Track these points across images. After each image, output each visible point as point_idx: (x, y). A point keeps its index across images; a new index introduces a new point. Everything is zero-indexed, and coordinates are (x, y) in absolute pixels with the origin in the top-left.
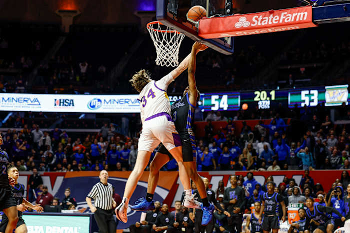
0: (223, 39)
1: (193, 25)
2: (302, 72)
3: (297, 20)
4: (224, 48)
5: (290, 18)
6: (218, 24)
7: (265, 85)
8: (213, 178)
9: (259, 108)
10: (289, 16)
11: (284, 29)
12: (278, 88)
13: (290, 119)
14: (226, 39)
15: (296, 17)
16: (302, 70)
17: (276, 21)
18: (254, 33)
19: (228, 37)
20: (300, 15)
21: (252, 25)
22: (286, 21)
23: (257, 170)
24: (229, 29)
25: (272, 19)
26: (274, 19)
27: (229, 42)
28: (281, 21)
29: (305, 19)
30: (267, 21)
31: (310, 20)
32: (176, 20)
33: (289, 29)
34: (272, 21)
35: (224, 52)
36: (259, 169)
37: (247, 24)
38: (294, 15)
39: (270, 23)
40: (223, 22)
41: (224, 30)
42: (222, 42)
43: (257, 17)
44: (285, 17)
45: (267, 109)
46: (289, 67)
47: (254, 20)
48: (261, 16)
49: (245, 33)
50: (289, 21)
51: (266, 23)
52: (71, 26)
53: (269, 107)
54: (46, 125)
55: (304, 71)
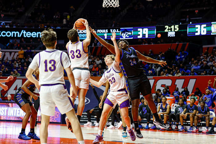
2: (196, 13)
7: (172, 22)
9: (168, 36)
12: (181, 24)
13: (188, 43)
16: (197, 11)
46: (188, 10)
53: (174, 36)
54: (33, 48)
55: (198, 13)
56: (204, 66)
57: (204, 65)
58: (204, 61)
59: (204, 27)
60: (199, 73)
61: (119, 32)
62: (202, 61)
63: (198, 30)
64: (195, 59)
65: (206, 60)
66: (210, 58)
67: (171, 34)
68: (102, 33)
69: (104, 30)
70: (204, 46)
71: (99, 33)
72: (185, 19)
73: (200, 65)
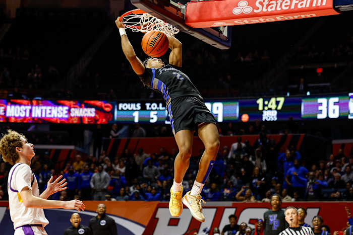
0: (217, 29)
1: (179, 10)
2: (319, 74)
3: (314, 5)
5: (304, 3)
6: (211, 9)
7: (271, 90)
9: (264, 119)
10: (303, 0)
11: (296, 17)
12: (288, 94)
13: (303, 134)
14: (221, 29)
15: (312, 2)
16: (320, 71)
17: (286, 6)
18: (257, 21)
19: (224, 27)
21: (255, 11)
22: (299, 6)
23: (261, 200)
24: (225, 16)
25: (281, 3)
26: (284, 4)
27: (225, 33)
28: (293, 7)
29: (324, 4)
30: (274, 6)
31: (331, 5)
32: (156, 3)
33: (303, 16)
34: (281, 6)
35: (218, 46)
36: (263, 200)
37: (248, 10)
39: (279, 9)
40: (217, 7)
41: (219, 17)
42: (216, 33)
44: (297, 2)
45: (273, 121)
46: (302, 67)
47: (257, 4)
49: (246, 21)
50: (304, 6)
51: (273, 9)
52: (18, 10)
53: (276, 119)
55: (322, 73)
56: (335, 183)
57: (336, 180)
58: (336, 171)
59: (335, 104)
60: (325, 195)
61: (164, 108)
62: (332, 171)
63: (323, 108)
64: (318, 168)
65: (338, 169)
66: (347, 166)
67: (270, 115)
68: (128, 110)
69: (132, 104)
70: (335, 142)
71: (122, 110)
72: (296, 86)
73: (327, 181)
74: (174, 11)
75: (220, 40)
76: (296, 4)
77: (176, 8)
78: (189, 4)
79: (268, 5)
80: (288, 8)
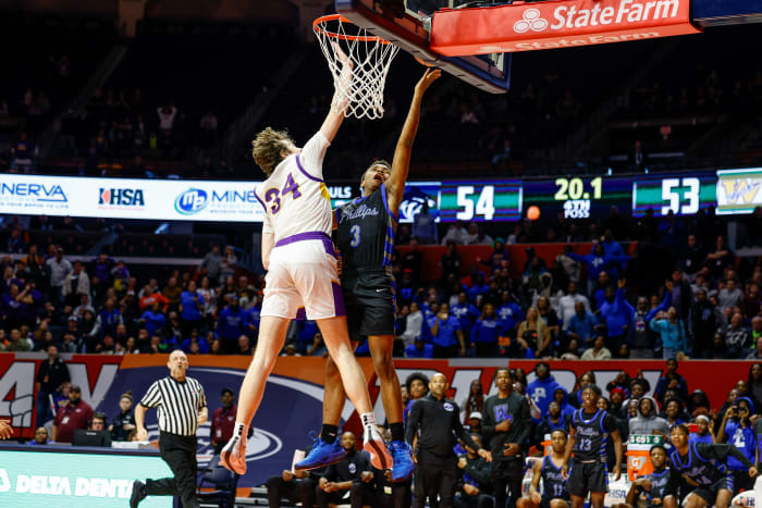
0: (485, 58)
1: (419, 24)
2: (665, 138)
3: (656, 16)
4: (489, 78)
5: (639, 12)
6: (476, 22)
7: (580, 165)
8: (458, 373)
9: (566, 216)
10: (637, 9)
11: (624, 38)
12: (610, 172)
13: (636, 242)
14: (493, 59)
15: (653, 11)
16: (666, 131)
17: (606, 19)
18: (557, 45)
19: (499, 54)
20: (663, 7)
21: (553, 27)
22: (630, 19)
23: (559, 357)
24: (501, 35)
25: (599, 14)
26: (603, 15)
27: (500, 66)
28: (618, 20)
29: (674, 14)
30: (586, 17)
31: (685, 17)
32: (381, 12)
33: (636, 36)
34: (598, 19)
35: (487, 87)
36: (564, 356)
37: (540, 25)
38: (649, 5)
39: (594, 23)
40: (486, 19)
41: (489, 37)
42: (485, 66)
43: (565, 8)
44: (628, 10)
45: (583, 219)
46: (635, 125)
47: (557, 15)
48: (573, 8)
49: (537, 45)
50: (638, 19)
51: (585, 24)
52: (138, 23)
53: (587, 215)
54: (79, 248)
55: (669, 136)
63: (672, 196)
67: (577, 209)
69: (336, 189)
74: (411, 26)
75: (489, 77)
76: (625, 15)
77: (415, 20)
78: (437, 15)
79: (576, 17)
80: (610, 21)
